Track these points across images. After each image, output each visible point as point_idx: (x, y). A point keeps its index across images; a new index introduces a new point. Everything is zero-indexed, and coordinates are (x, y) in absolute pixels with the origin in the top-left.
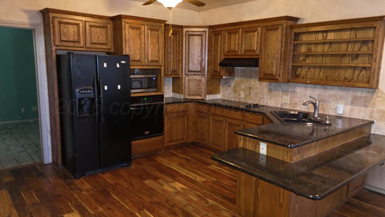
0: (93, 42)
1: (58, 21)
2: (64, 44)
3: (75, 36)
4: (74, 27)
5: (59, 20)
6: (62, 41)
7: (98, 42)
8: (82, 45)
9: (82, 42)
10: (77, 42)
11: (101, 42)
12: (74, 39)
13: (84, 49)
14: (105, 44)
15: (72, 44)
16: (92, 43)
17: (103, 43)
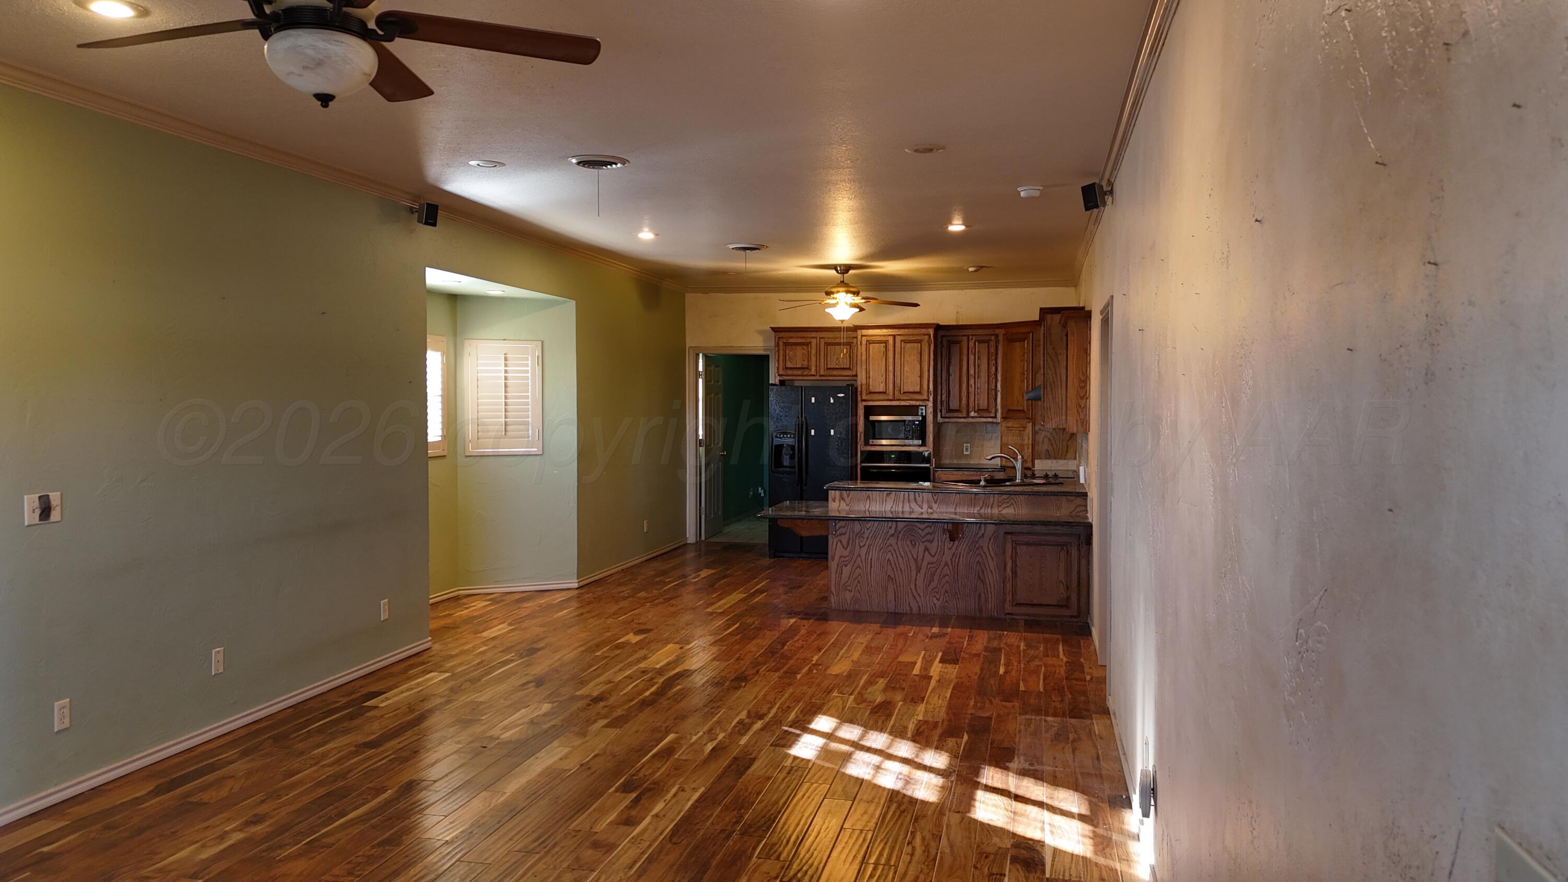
0: (828, 367)
1: (784, 343)
2: (789, 372)
3: (804, 361)
4: (803, 349)
5: (785, 341)
6: (787, 368)
7: (837, 367)
8: (813, 372)
9: (813, 369)
10: (807, 368)
11: (842, 367)
12: (802, 364)
13: (817, 378)
14: (849, 369)
15: (799, 372)
16: (828, 369)
17: (845, 367)
